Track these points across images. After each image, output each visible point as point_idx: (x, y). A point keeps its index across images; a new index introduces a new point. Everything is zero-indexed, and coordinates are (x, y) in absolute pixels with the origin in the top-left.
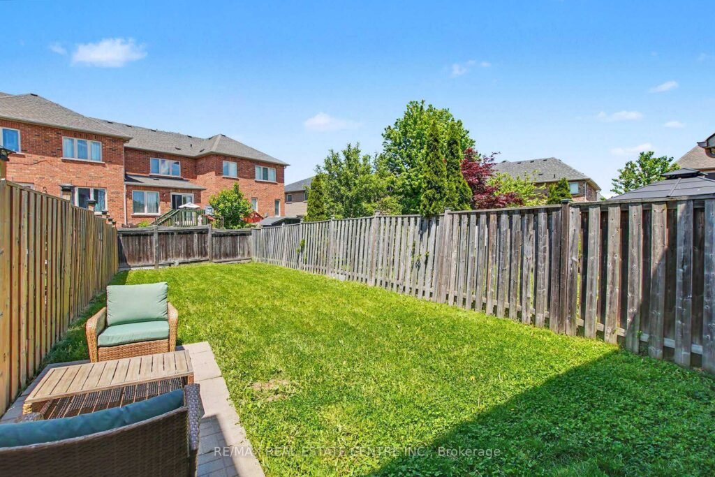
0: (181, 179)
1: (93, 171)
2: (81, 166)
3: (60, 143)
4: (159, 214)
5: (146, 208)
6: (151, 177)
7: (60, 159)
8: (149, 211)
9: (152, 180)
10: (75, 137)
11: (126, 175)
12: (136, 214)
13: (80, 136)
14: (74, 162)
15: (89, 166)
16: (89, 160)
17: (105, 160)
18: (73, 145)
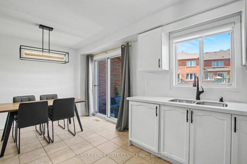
0: (224, 67)
1: (193, 69)
2: (191, 68)
3: (186, 63)
4: (213, 80)
5: (209, 78)
6: (212, 68)
7: (186, 67)
8: (209, 79)
9: (212, 69)
10: (189, 61)
11: (204, 68)
12: (205, 80)
13: (191, 60)
14: (189, 67)
15: (192, 68)
16: (193, 66)
17: (196, 65)
18: (189, 63)
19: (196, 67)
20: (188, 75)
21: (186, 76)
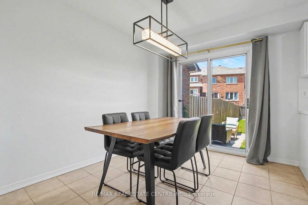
1: (234, 87)
2: (231, 85)
3: (226, 79)
7: (225, 84)
10: (230, 76)
13: (231, 76)
14: (229, 84)
15: (233, 85)
16: (233, 83)
17: (238, 82)
18: (229, 79)
19: (237, 84)
20: (227, 94)
21: (225, 95)
